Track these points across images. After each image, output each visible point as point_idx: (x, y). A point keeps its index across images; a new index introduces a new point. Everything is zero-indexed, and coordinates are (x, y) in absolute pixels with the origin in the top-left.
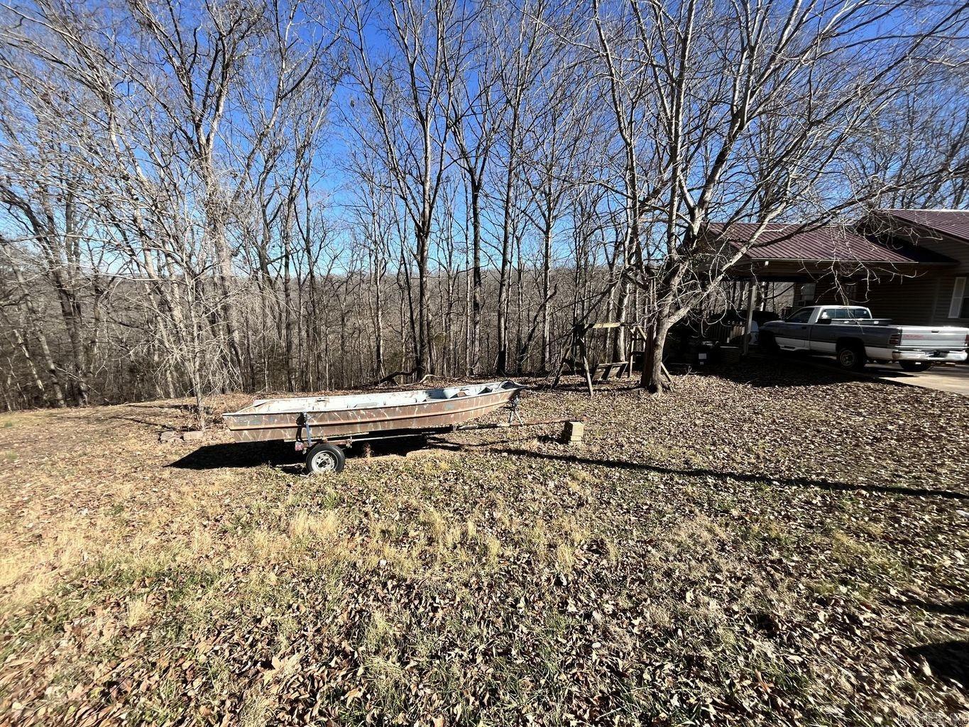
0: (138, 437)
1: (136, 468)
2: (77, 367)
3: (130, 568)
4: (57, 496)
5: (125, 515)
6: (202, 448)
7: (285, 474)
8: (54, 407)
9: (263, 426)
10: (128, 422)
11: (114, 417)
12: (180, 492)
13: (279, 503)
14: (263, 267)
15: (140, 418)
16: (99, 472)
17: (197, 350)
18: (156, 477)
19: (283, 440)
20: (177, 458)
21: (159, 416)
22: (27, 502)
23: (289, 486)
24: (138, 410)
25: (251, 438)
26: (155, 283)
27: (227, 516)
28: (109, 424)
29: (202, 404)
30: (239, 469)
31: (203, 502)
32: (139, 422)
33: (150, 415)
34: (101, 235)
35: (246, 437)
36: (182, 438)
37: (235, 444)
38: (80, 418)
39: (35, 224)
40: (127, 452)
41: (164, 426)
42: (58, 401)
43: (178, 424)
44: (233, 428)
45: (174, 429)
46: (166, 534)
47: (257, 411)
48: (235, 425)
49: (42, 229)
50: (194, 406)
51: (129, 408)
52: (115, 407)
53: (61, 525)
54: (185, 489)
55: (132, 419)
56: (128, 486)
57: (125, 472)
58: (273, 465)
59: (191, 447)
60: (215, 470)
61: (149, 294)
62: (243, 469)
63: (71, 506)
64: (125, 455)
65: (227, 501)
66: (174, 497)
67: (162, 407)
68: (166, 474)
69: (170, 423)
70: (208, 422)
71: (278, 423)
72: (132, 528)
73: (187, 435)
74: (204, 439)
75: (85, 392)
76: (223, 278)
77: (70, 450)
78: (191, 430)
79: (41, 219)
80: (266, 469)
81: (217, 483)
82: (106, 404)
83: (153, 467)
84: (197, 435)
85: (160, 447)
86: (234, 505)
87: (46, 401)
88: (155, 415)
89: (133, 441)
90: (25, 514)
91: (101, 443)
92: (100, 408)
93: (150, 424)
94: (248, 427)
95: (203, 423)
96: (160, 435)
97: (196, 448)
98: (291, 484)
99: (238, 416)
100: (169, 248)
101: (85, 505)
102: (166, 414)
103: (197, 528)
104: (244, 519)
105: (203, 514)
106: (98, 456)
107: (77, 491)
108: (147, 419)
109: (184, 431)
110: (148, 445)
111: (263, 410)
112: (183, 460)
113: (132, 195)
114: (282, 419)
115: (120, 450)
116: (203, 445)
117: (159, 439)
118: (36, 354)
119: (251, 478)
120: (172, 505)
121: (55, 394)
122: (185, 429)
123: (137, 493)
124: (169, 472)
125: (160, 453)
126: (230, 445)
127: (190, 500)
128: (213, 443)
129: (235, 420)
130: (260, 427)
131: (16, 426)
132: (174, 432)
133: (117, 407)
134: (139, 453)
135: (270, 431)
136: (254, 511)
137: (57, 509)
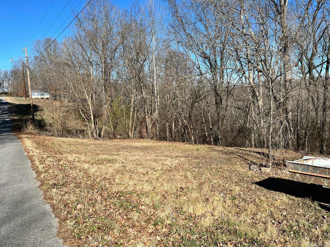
0: (241, 165)
1: (241, 180)
2: (218, 128)
3: (240, 230)
4: (213, 184)
5: (237, 202)
6: (270, 178)
7: (320, 208)
8: (210, 145)
9: (309, 174)
10: (236, 156)
11: (231, 153)
12: (260, 199)
13: (317, 227)
14: (310, 72)
15: (241, 155)
16: (227, 178)
17: (271, 122)
18: (249, 187)
19: (322, 186)
20: (258, 180)
21: (249, 156)
22: (204, 183)
23: (324, 218)
24: (241, 151)
25: (301, 179)
26: (252, 87)
27: (285, 222)
28: (230, 156)
29: (271, 153)
30: (291, 196)
31: (272, 209)
32: (241, 157)
33: (246, 155)
34: (232, 66)
35: (298, 178)
36: (260, 170)
37: (289, 181)
38: (219, 151)
39: (211, 65)
40: (237, 171)
41: (252, 162)
42: (211, 142)
43: (258, 162)
44: (290, 170)
45: (256, 164)
46: (254, 219)
47: (305, 163)
48: (292, 169)
49: (213, 67)
50: (267, 154)
51: (237, 150)
52: (231, 148)
53: (214, 197)
54: (262, 198)
55: (238, 155)
56: (238, 188)
57: (236, 181)
58: (313, 200)
59: (265, 176)
60: (277, 193)
61: (249, 93)
62: (294, 197)
63: (217, 190)
64: (236, 172)
65: (285, 213)
66: (257, 201)
67: (250, 151)
68: (253, 187)
69: (254, 161)
70: (273, 164)
71: (320, 173)
72: (239, 209)
73: (263, 169)
74: (271, 173)
75: (220, 139)
76: (286, 81)
77: (216, 165)
78: (265, 167)
79: (213, 63)
80: (308, 201)
81: (279, 201)
82: (227, 146)
83: (247, 182)
84: (268, 170)
85: (250, 172)
86: (288, 217)
87: (208, 142)
88: (248, 155)
89: (239, 166)
90: (203, 188)
91: (227, 164)
92: (226, 147)
93: (246, 159)
94: (300, 172)
95: (271, 164)
96: (250, 166)
97: (267, 178)
98: (325, 217)
99: (294, 163)
100: (260, 67)
101: (222, 191)
102: (252, 155)
103: (269, 223)
104: (295, 228)
105: (272, 215)
106: (226, 170)
107: (219, 184)
108: (244, 157)
109: (261, 166)
110: (245, 170)
111: (309, 163)
112: (260, 182)
113: (247, 43)
114: (323, 171)
115: (234, 169)
116: (271, 176)
117: (250, 168)
118: (207, 121)
119: (298, 204)
120: (257, 205)
121: (211, 139)
122: (261, 165)
123: (242, 193)
124: (254, 187)
125: (250, 175)
126: (285, 180)
127: (265, 205)
128: (276, 176)
129: (292, 166)
130: (307, 173)
131: (200, 150)
132: (256, 166)
133: (232, 148)
134: (241, 173)
135: (314, 178)
136: (301, 226)
137: (213, 189)
